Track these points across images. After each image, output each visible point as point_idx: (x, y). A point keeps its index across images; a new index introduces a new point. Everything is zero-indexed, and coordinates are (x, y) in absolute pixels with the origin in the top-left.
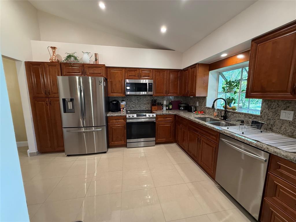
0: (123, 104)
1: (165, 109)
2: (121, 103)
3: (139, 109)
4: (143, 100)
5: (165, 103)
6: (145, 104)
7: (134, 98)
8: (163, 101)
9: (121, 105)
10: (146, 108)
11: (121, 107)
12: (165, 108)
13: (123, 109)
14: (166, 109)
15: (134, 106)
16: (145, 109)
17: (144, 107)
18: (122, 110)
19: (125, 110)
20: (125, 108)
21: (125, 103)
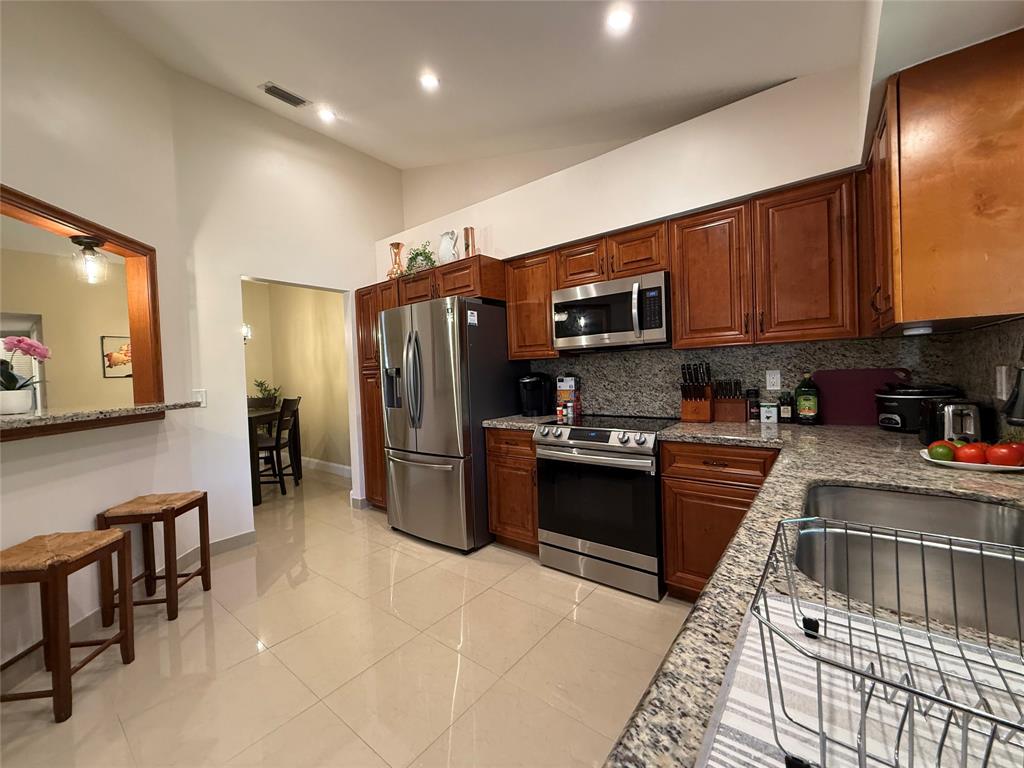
0: (566, 385)
1: (774, 419)
2: (559, 384)
3: (631, 412)
4: (650, 370)
5: (774, 382)
6: (659, 389)
7: (610, 363)
8: (761, 372)
9: (558, 393)
10: (663, 409)
11: (561, 400)
12: (768, 413)
13: (565, 407)
14: (781, 420)
15: (611, 396)
16: (659, 414)
17: (657, 405)
18: (561, 411)
19: (570, 410)
20: (569, 404)
21: (573, 383)
